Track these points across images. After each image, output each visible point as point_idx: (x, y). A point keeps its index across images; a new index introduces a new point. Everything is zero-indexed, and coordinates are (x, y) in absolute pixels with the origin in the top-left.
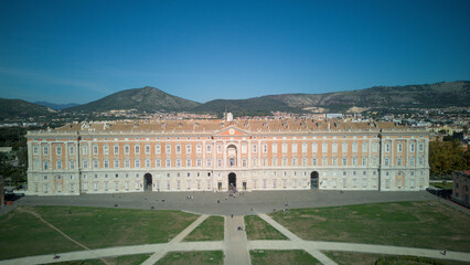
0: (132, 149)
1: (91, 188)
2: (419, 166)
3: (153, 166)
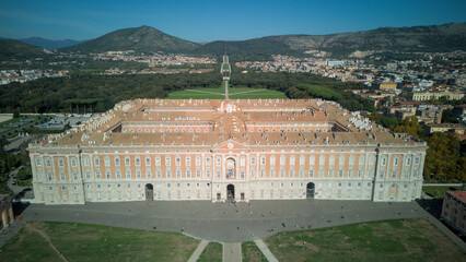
0: (133, 161)
1: (95, 197)
2: (413, 178)
3: (154, 176)
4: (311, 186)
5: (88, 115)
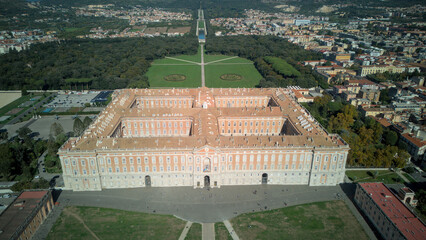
0: (135, 161)
1: (109, 185)
2: (338, 170)
3: (151, 171)
4: (265, 175)
5: (86, 92)
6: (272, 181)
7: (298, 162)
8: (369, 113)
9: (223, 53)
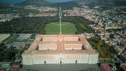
1: (35, 63)
2: (96, 60)
3: (46, 59)
5: (28, 34)
6: (78, 62)
7: (85, 57)
8: (106, 42)
9: (66, 21)
